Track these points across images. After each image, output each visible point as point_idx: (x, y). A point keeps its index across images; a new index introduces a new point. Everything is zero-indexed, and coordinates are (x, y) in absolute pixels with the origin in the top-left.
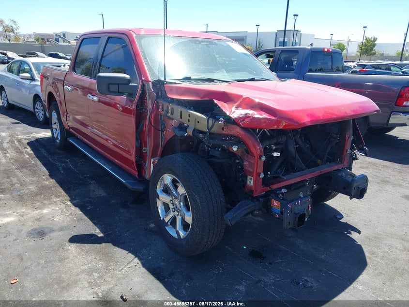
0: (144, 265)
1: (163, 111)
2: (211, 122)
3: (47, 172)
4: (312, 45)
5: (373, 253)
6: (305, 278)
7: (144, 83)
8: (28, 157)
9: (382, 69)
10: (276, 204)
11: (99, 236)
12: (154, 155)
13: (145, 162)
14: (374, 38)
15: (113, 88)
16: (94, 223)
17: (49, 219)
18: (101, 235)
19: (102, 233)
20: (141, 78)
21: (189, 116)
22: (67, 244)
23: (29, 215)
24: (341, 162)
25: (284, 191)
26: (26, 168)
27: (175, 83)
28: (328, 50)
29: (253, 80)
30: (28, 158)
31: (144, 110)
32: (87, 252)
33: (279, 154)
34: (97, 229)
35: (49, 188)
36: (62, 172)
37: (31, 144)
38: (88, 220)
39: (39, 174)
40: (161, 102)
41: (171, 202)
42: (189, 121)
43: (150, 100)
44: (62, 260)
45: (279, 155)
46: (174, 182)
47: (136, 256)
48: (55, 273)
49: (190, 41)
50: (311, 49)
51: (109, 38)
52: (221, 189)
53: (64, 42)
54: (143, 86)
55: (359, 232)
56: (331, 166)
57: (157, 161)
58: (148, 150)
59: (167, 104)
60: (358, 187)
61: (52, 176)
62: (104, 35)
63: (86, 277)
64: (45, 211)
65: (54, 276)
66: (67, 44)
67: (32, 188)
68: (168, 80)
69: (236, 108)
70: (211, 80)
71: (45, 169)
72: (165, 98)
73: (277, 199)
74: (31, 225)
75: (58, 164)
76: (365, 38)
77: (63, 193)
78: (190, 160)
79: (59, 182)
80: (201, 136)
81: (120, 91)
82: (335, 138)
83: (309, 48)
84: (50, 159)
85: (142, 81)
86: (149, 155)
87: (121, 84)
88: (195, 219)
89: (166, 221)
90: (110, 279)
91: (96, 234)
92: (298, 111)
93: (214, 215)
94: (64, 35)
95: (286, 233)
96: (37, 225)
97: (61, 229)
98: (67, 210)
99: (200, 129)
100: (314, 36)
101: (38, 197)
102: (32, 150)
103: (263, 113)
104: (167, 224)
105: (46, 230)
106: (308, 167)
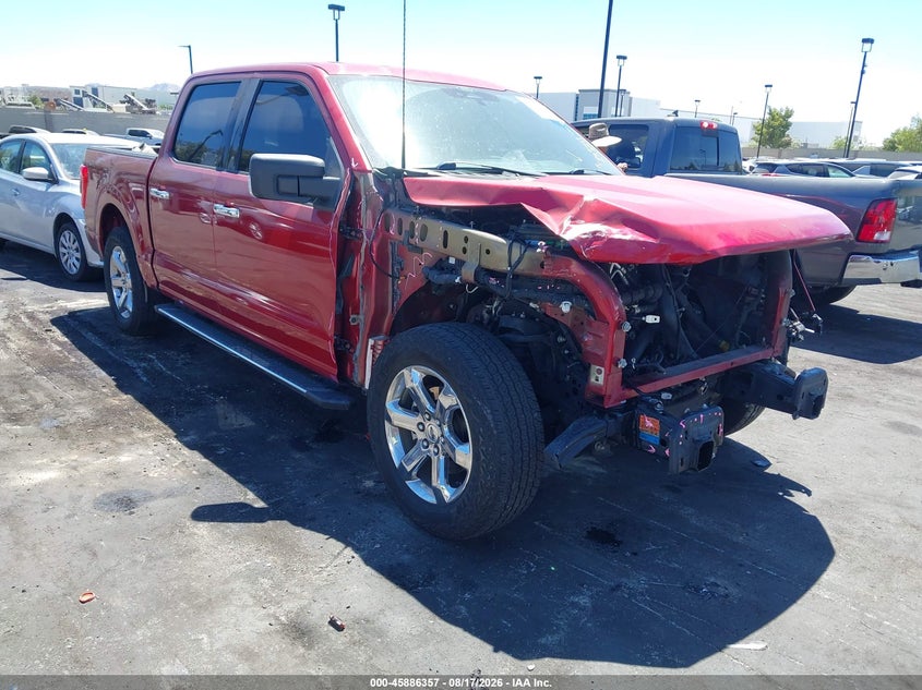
0: (367, 561)
1: (400, 234)
2: (517, 251)
3: (110, 380)
4: (676, 113)
5: (841, 532)
6: (712, 580)
7: (357, 174)
8: (59, 349)
9: (811, 175)
10: (649, 424)
11: (256, 506)
12: (374, 331)
13: (353, 346)
14: (787, 111)
15: (288, 185)
16: (239, 481)
17: (136, 474)
18: (260, 504)
19: (262, 500)
20: (347, 163)
21: (466, 240)
22: (190, 523)
23: (90, 467)
24: (770, 344)
25: (665, 396)
26: (61, 371)
27: (426, 175)
28: (710, 126)
29: (580, 172)
30: (60, 352)
31: (353, 233)
32: (236, 538)
33: (658, 318)
34: (249, 492)
35: (123, 412)
36: (145, 379)
37: (58, 322)
38: (225, 475)
39: (93, 385)
40: (394, 215)
41: (421, 427)
42: (465, 251)
43: (369, 212)
44: (186, 553)
45: (658, 321)
46: (429, 382)
47: (348, 544)
48: (175, 579)
49: (444, 90)
50: (675, 121)
51: (262, 83)
52: (533, 394)
53: (95, 105)
54: (354, 181)
55: (808, 493)
56: (748, 353)
57: (380, 343)
58: (361, 319)
59: (412, 218)
60: (810, 395)
61: (123, 386)
62: (250, 75)
63: (245, 585)
64: (125, 458)
65: (175, 585)
66: (105, 110)
67: (85, 412)
68: (410, 167)
69: (572, 220)
70: (497, 171)
71: (104, 374)
72: (406, 205)
73: (652, 412)
74: (97, 488)
75: (131, 363)
76: (768, 111)
77: (157, 421)
78: (466, 335)
79: (141, 400)
80: (493, 281)
81: (301, 192)
82: (756, 296)
83: (671, 119)
84: (110, 353)
85: (352, 170)
86: (364, 331)
87: (303, 177)
88: (483, 457)
89: (409, 469)
90: (298, 590)
91: (248, 502)
92: (700, 227)
93: (521, 448)
94: (95, 91)
95: (656, 495)
96: (112, 486)
97: (169, 494)
98: (172, 455)
99: (492, 268)
100: (658, 103)
101: (102, 429)
102: (66, 334)
103: (627, 230)
104: (409, 476)
105: (135, 496)
106: (703, 355)
